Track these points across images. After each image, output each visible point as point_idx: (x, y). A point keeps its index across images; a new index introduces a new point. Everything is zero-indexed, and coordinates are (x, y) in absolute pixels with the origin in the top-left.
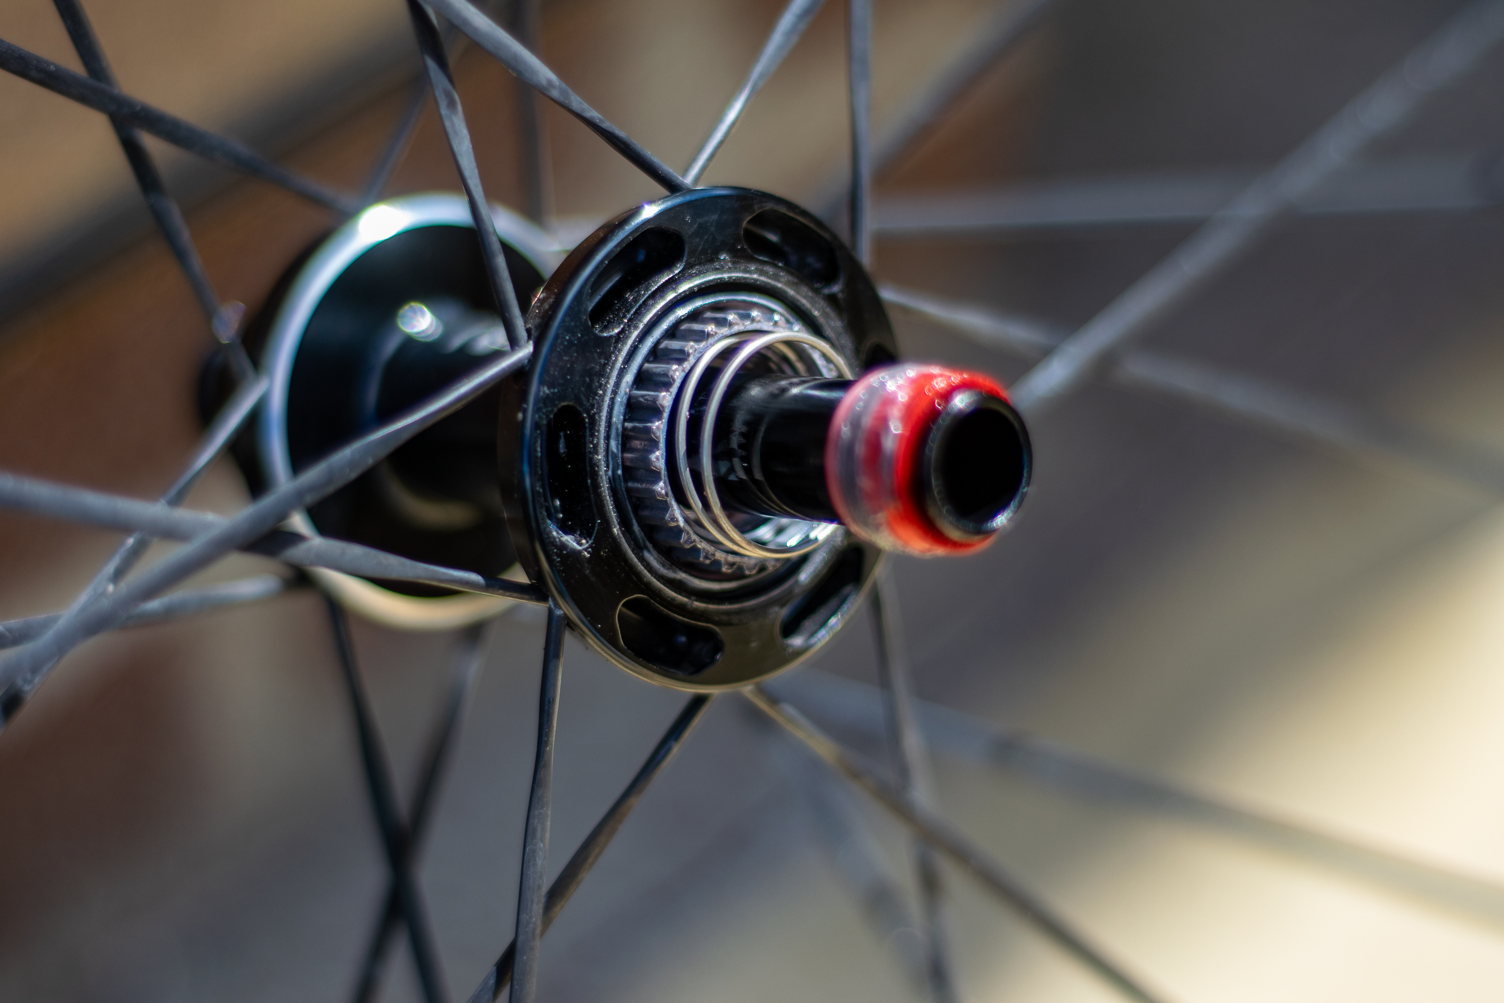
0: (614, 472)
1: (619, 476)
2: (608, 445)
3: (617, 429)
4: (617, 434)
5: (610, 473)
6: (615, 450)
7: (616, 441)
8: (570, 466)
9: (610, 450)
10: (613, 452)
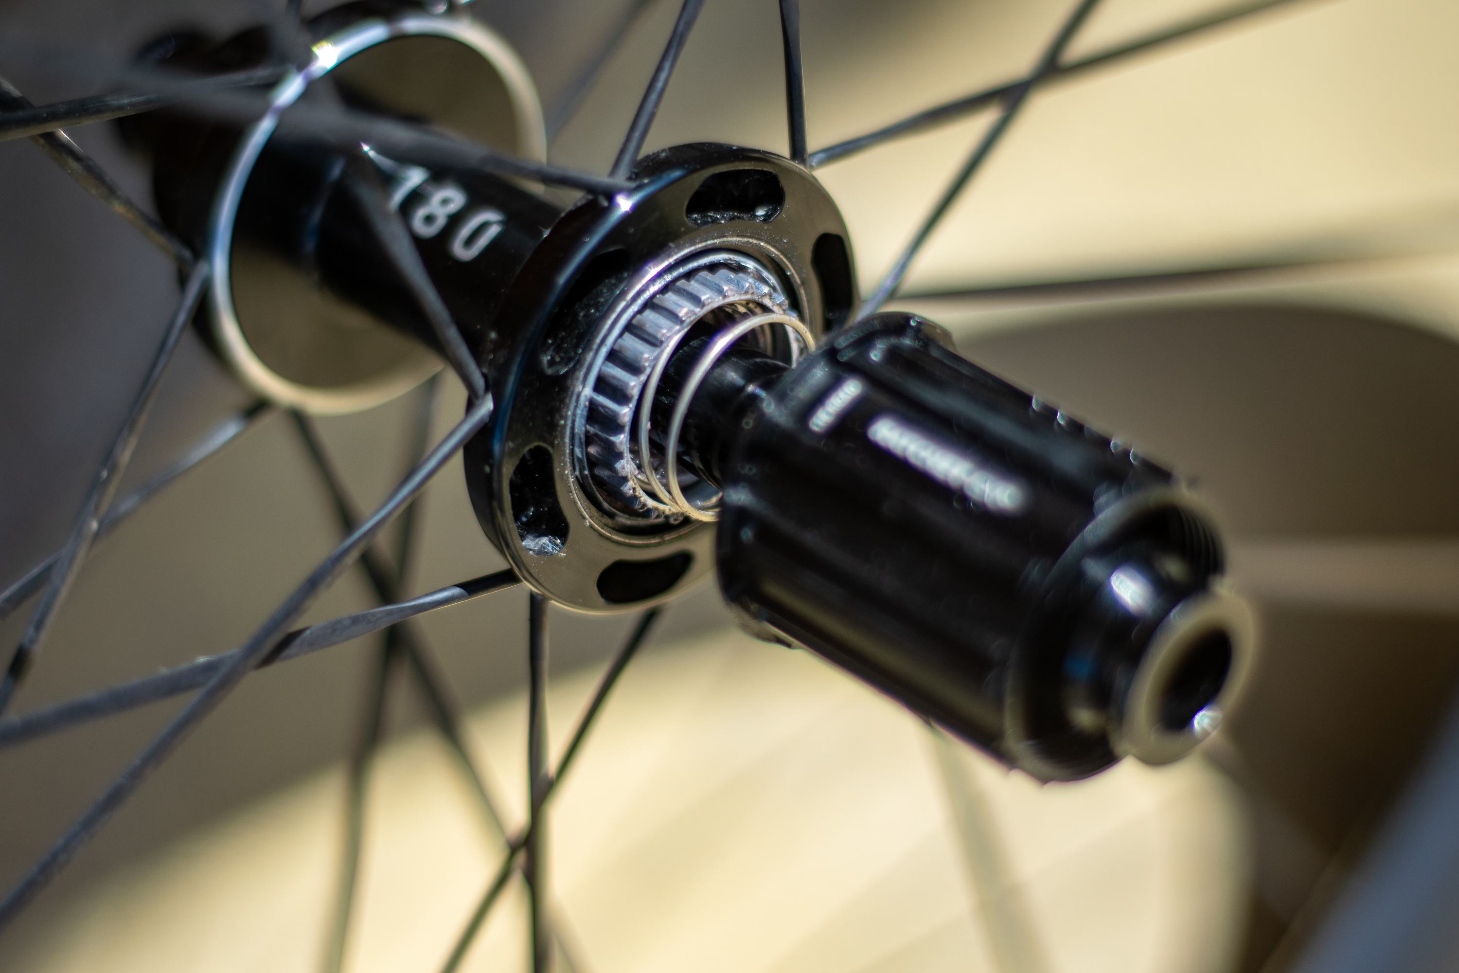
0: (581, 472)
1: (586, 475)
2: (572, 452)
3: (580, 439)
4: (581, 443)
5: (577, 473)
6: (579, 455)
7: (580, 448)
8: (537, 475)
9: (575, 455)
10: (578, 458)
